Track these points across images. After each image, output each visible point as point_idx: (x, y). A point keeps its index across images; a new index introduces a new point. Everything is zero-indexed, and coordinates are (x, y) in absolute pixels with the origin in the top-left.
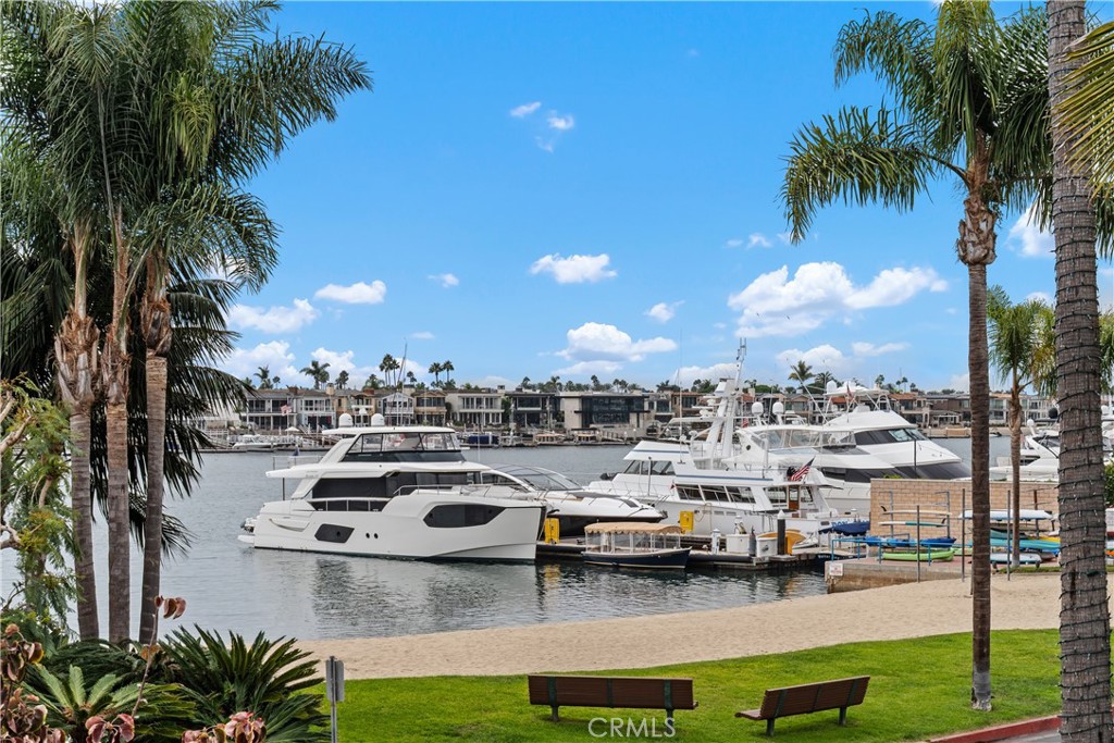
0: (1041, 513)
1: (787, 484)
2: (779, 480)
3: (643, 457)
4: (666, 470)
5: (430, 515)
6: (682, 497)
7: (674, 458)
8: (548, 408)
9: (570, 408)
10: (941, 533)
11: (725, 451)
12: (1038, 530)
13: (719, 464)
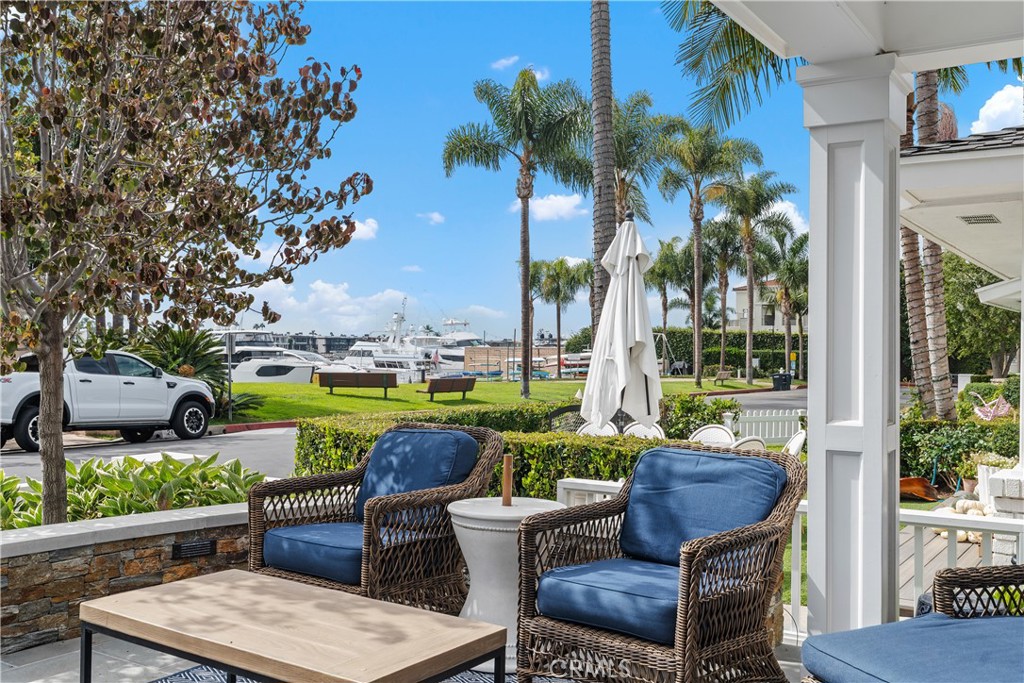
0: (541, 359)
1: (425, 360)
2: (422, 358)
3: (359, 349)
4: (370, 354)
5: (259, 371)
6: (377, 366)
7: (373, 349)
8: (311, 342)
9: (321, 344)
10: (497, 369)
11: (396, 346)
12: (540, 367)
13: (393, 351)
